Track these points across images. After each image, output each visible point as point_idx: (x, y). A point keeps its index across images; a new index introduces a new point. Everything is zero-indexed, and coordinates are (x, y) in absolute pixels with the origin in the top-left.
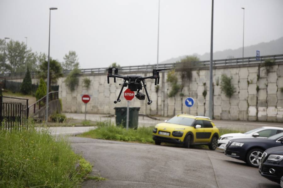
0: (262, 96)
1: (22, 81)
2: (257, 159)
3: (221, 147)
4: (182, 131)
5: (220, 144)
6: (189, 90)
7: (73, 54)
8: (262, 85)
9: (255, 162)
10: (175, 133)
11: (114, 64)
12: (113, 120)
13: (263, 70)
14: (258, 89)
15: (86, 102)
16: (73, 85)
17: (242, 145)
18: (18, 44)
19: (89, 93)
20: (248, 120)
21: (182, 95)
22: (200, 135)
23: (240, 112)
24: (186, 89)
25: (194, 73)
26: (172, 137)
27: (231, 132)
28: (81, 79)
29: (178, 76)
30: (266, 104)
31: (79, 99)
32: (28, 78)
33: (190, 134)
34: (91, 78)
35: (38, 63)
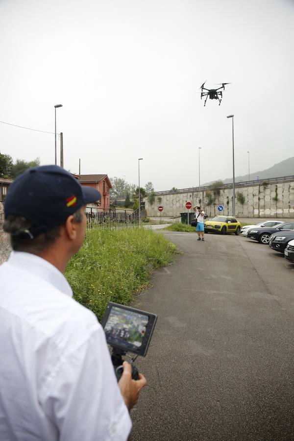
0: (262, 203)
1: (124, 200)
2: (265, 239)
3: (243, 233)
4: (220, 225)
5: (242, 232)
6: (219, 201)
7: (150, 183)
8: (261, 197)
9: (265, 241)
10: (216, 227)
11: (174, 188)
12: (180, 220)
13: (262, 188)
14: (259, 199)
15: (161, 210)
16: (152, 201)
17: (257, 232)
18: (120, 180)
19: (161, 205)
20: (254, 217)
21: (215, 204)
22: (230, 227)
23: (249, 213)
24: (217, 200)
25: (221, 191)
26: (214, 228)
27: (247, 225)
28: (156, 198)
29: (212, 193)
30: (264, 207)
31: (156, 208)
32: (128, 198)
33: (225, 227)
34: (162, 197)
35: (131, 190)
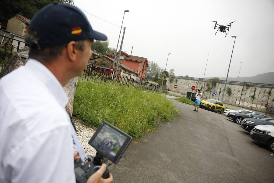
0: (243, 97)
1: (155, 76)
2: (239, 120)
3: (225, 114)
4: (211, 105)
5: (225, 113)
6: (214, 90)
7: (173, 70)
8: (243, 93)
9: (238, 122)
10: (208, 105)
11: (187, 76)
12: (186, 96)
13: (245, 88)
14: (242, 95)
15: (175, 88)
16: (171, 81)
17: (234, 114)
18: (155, 64)
19: (177, 85)
20: (235, 106)
21: (211, 91)
22: (217, 108)
23: (233, 102)
24: (213, 89)
25: (217, 84)
26: (207, 106)
27: (229, 109)
28: (174, 79)
29: (211, 84)
30: (244, 101)
31: (173, 86)
32: (157, 76)
33: (214, 107)
34: (178, 79)
35: (160, 71)
